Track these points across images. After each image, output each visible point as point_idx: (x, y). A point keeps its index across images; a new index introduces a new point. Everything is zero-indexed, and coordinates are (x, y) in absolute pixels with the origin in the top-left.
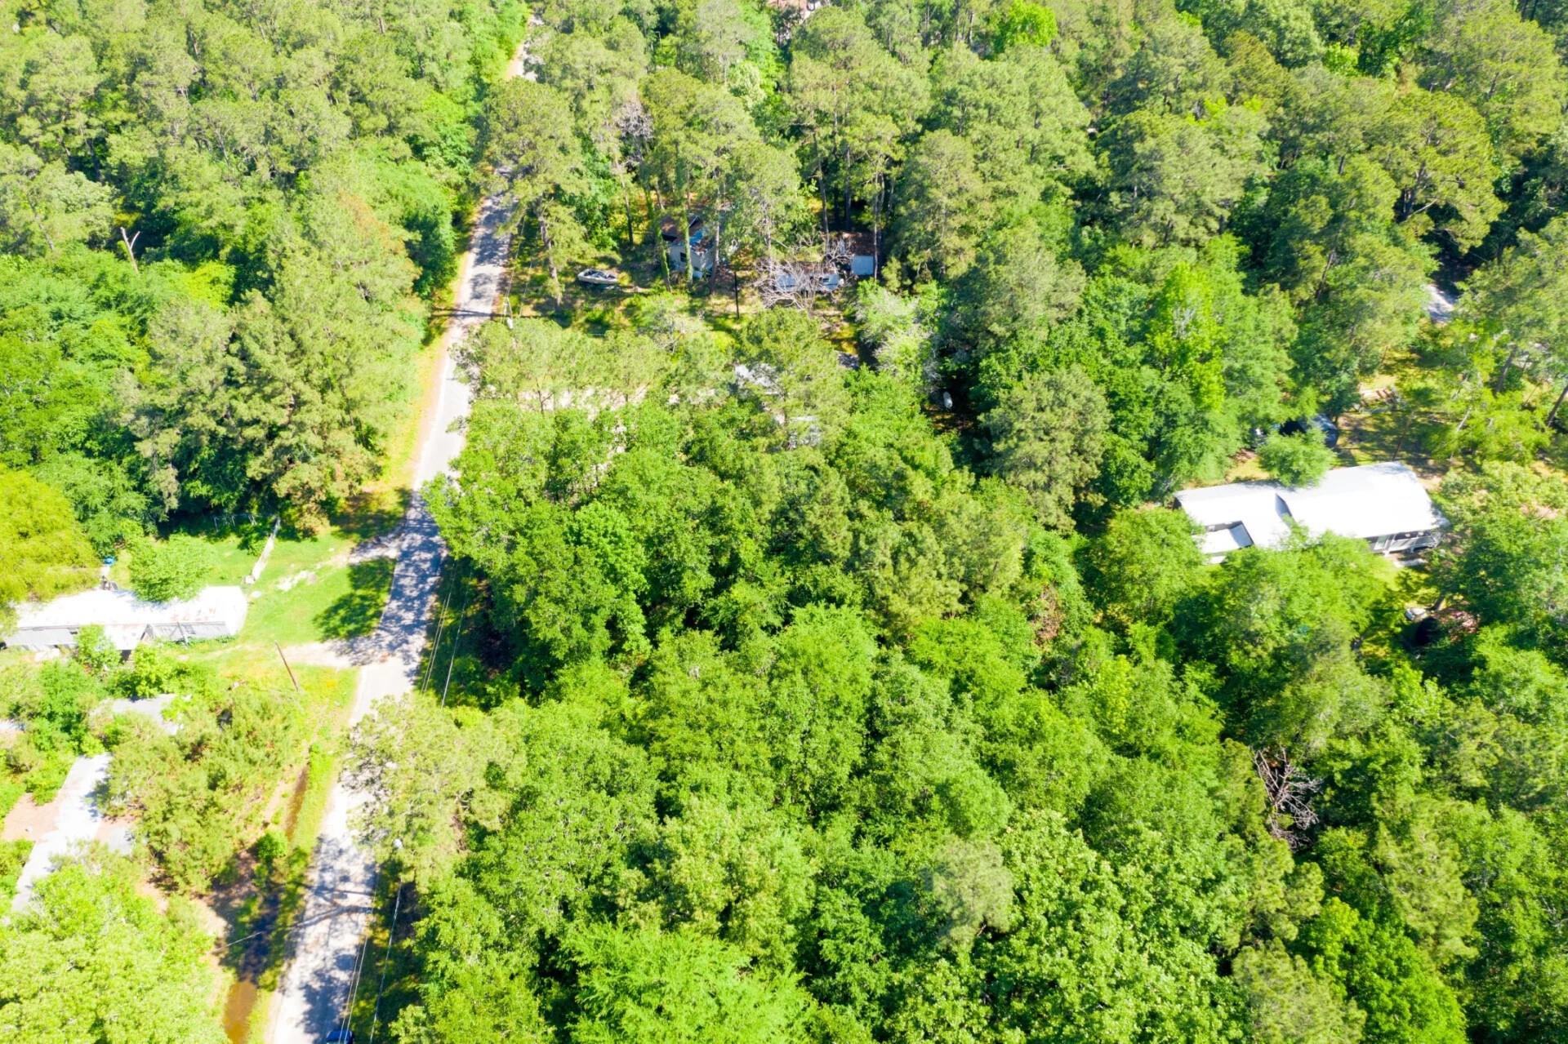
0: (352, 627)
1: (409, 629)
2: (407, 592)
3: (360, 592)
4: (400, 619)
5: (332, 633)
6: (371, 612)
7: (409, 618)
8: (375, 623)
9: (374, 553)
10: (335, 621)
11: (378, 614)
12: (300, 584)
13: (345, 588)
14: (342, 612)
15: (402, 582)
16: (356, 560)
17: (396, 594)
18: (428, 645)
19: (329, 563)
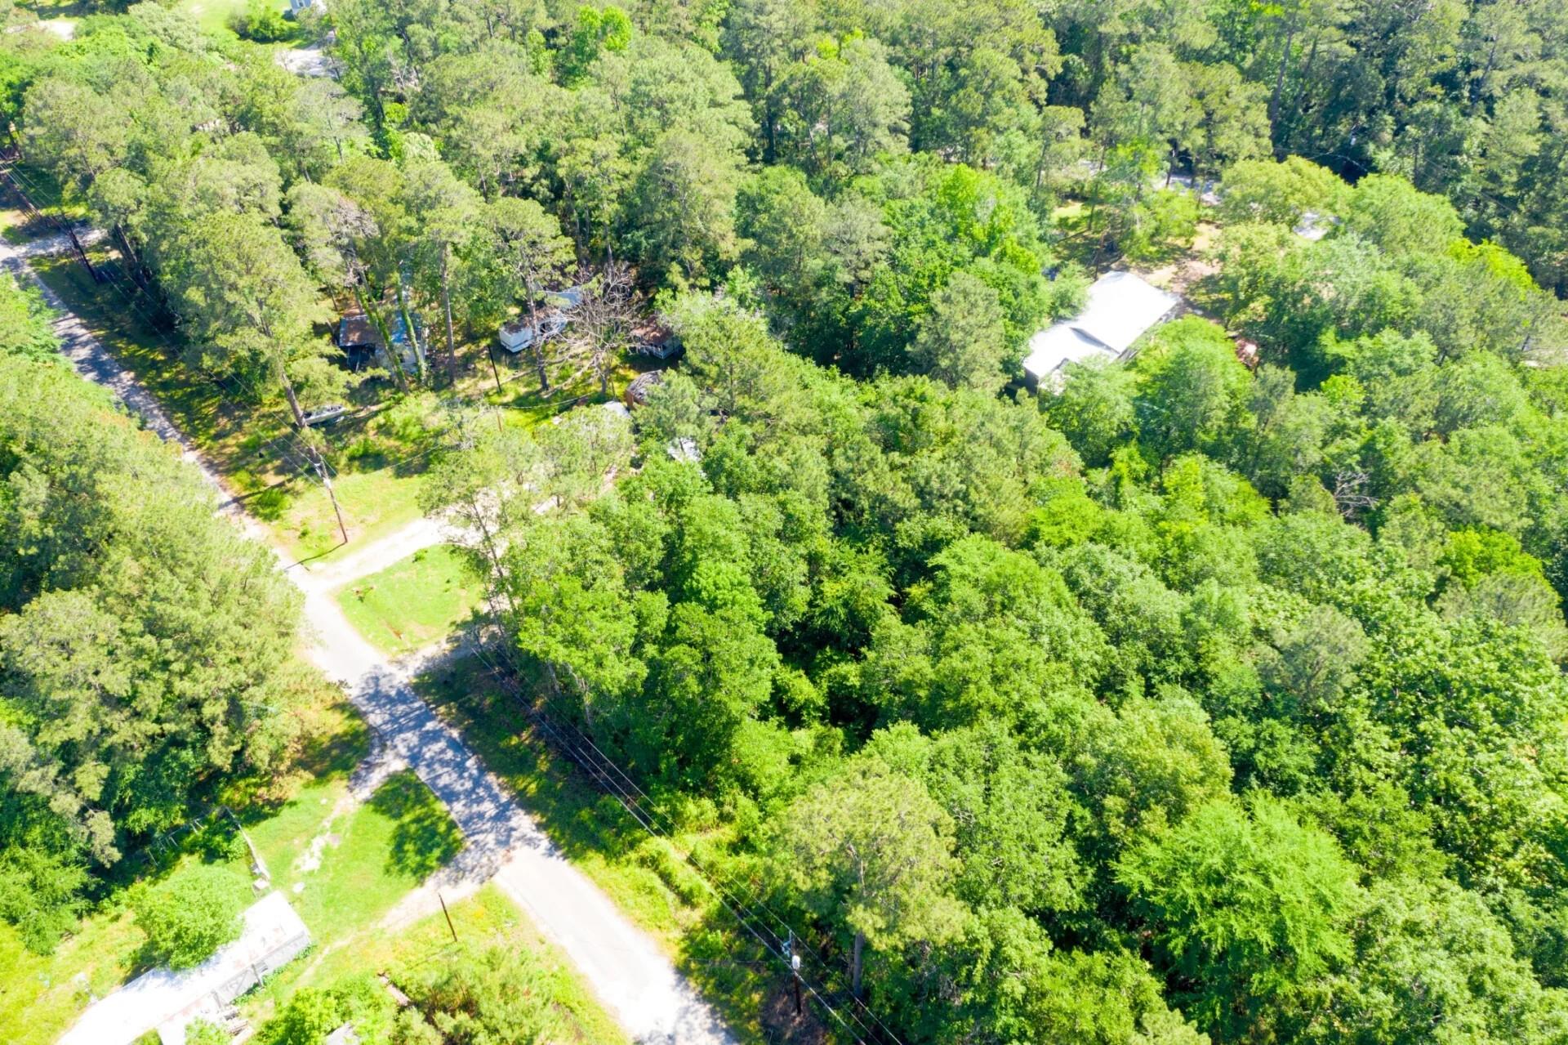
0: (437, 852)
1: (502, 816)
2: (458, 787)
3: (407, 818)
4: (481, 816)
5: (421, 871)
6: (442, 828)
7: (489, 808)
8: (458, 834)
9: (377, 778)
10: (413, 859)
11: (452, 825)
12: (326, 852)
13: (387, 826)
14: (409, 847)
15: (441, 783)
16: (365, 793)
17: (449, 796)
18: (538, 818)
19: (336, 814)
